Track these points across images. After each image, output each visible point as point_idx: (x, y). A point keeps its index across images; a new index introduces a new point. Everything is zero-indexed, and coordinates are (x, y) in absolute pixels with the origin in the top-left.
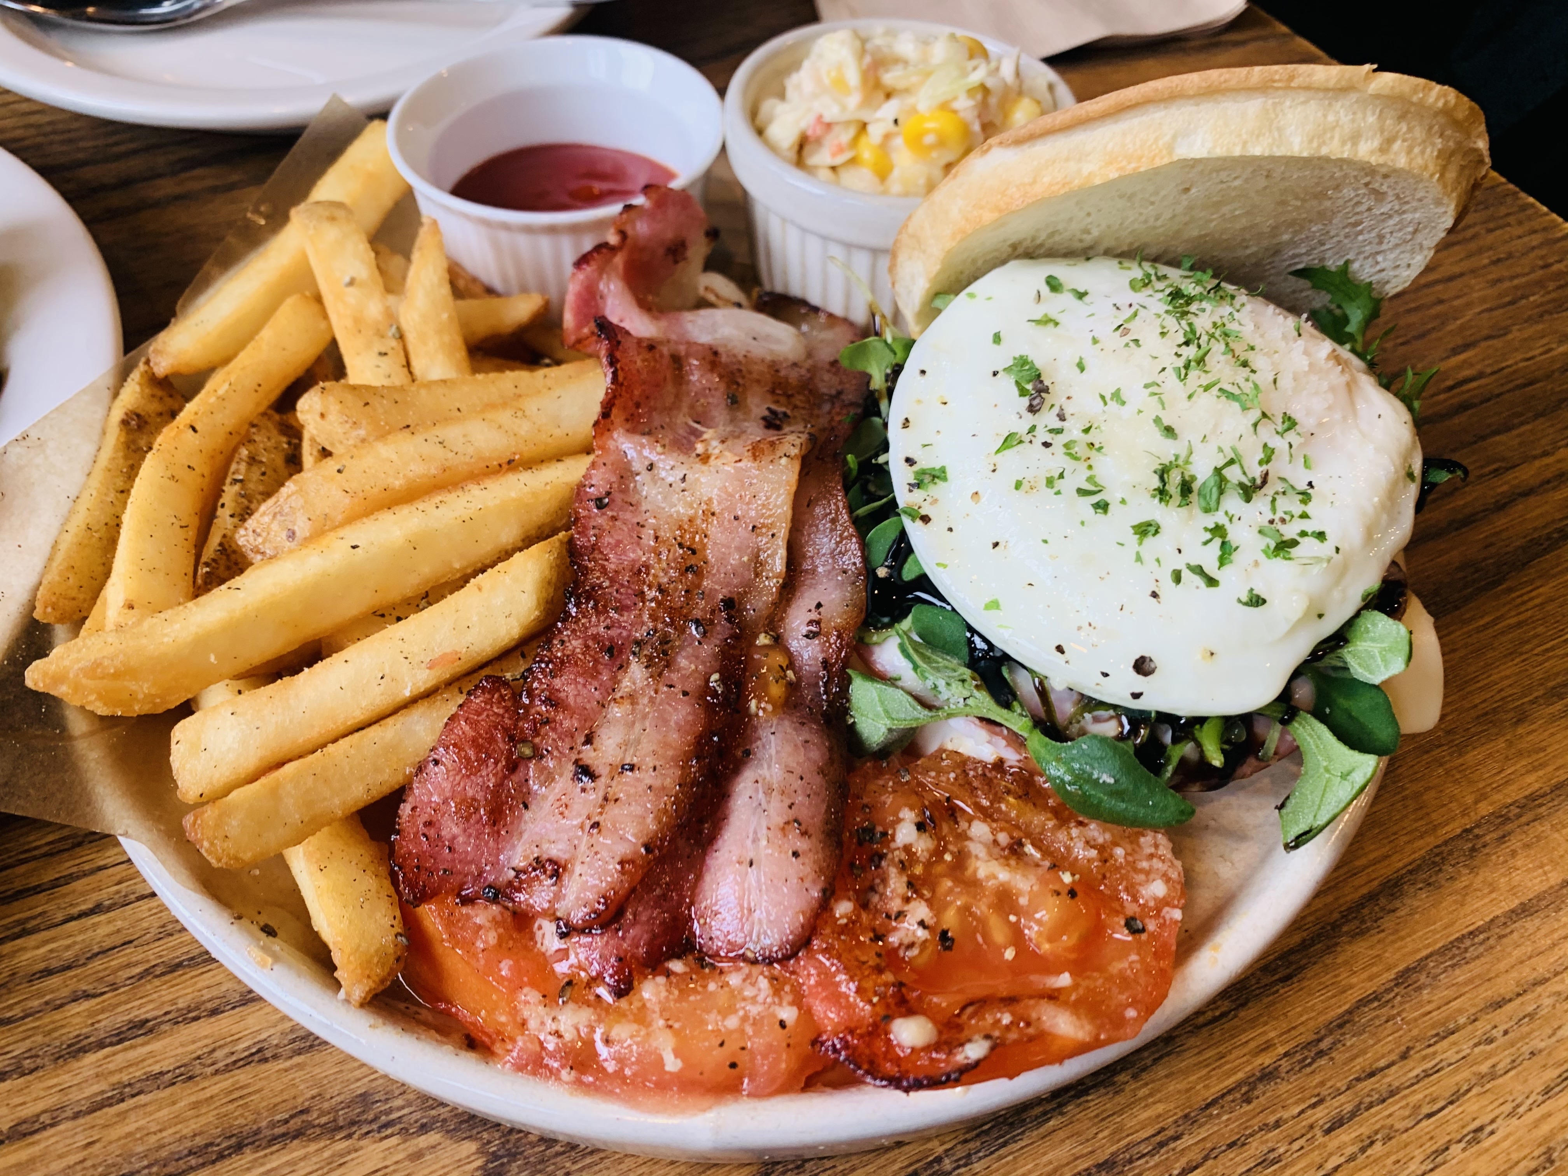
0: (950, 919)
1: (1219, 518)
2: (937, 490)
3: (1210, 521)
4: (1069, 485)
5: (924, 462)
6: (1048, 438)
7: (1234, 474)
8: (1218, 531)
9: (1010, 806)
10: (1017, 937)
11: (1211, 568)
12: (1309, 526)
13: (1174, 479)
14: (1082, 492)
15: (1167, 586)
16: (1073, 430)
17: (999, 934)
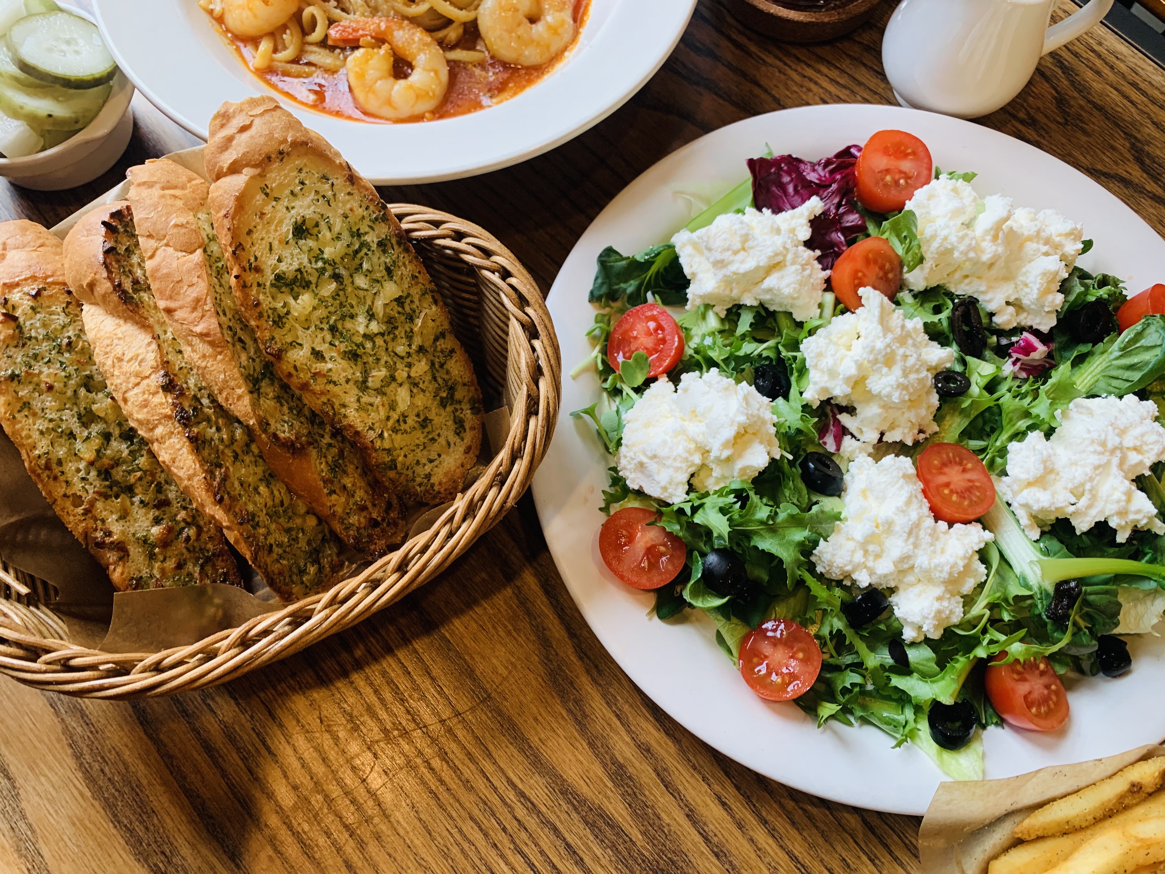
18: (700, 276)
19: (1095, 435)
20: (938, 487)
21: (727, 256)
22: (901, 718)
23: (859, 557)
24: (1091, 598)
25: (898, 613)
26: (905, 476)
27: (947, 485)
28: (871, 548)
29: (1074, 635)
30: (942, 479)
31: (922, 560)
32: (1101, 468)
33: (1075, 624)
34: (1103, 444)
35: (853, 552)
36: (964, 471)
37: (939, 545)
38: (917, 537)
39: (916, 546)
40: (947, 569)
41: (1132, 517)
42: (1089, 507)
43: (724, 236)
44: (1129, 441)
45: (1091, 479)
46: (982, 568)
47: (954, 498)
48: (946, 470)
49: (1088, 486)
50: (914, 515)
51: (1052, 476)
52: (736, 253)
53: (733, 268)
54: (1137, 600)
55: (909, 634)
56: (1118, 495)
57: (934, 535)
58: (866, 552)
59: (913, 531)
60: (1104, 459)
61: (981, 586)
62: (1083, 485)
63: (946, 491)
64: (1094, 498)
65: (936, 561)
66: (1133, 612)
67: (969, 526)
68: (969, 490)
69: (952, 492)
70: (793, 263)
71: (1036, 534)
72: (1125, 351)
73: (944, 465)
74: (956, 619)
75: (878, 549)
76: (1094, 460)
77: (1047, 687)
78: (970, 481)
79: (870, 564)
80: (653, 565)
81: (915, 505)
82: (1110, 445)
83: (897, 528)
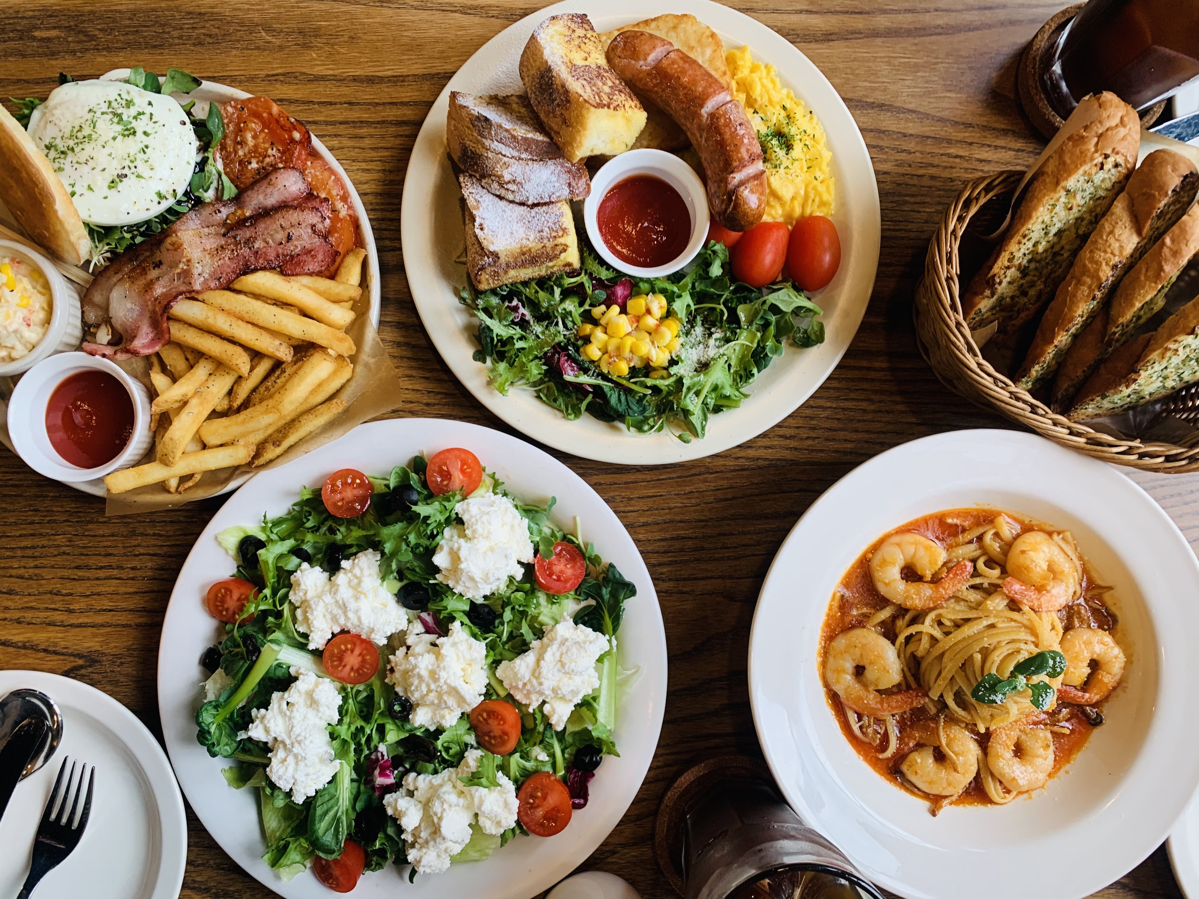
0: (267, 145)
1: (131, 119)
2: (163, 193)
3: (134, 121)
4: (145, 157)
5: (157, 199)
6: (133, 169)
7: (116, 120)
8: (135, 118)
9: (230, 149)
10: (262, 131)
11: (148, 115)
12: (119, 98)
13: (127, 133)
14: (144, 152)
15: (161, 123)
16: (127, 163)
17: (263, 135)
18: (572, 631)
19: (307, 742)
20: (354, 644)
21: (564, 649)
22: (275, 531)
23: (357, 571)
24: (241, 663)
25: (318, 569)
26: (372, 630)
27: (352, 651)
28: (356, 581)
29: (235, 640)
30: (357, 652)
31: (328, 599)
32: (290, 730)
33: (238, 646)
34: (299, 743)
35: (362, 570)
36: (352, 669)
37: (328, 616)
38: (340, 607)
39: (337, 602)
40: (313, 606)
41: (257, 722)
42: (280, 706)
43: (575, 656)
44: (291, 759)
45: (290, 718)
46: (301, 629)
47: (343, 647)
48: (360, 658)
49: (288, 713)
50: (350, 615)
51: (309, 703)
52: (562, 654)
53: (555, 646)
54: (223, 688)
55: (305, 565)
56: (271, 725)
57: (335, 619)
58: (357, 578)
59: (344, 608)
60: (293, 737)
61: (295, 620)
62: (292, 711)
63: (349, 646)
64: (281, 712)
65: (321, 604)
66: (219, 681)
67: (325, 642)
68: (341, 659)
69: (347, 649)
70: (530, 680)
71: (292, 671)
72: (337, 821)
73: (364, 661)
74: (291, 593)
75: (352, 584)
76: (297, 730)
77: (227, 610)
78: (345, 666)
79: (349, 575)
80: (441, 472)
81: (356, 621)
82: (296, 745)
83: (352, 600)
